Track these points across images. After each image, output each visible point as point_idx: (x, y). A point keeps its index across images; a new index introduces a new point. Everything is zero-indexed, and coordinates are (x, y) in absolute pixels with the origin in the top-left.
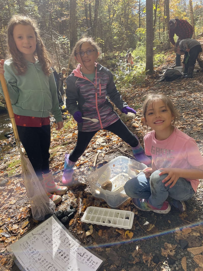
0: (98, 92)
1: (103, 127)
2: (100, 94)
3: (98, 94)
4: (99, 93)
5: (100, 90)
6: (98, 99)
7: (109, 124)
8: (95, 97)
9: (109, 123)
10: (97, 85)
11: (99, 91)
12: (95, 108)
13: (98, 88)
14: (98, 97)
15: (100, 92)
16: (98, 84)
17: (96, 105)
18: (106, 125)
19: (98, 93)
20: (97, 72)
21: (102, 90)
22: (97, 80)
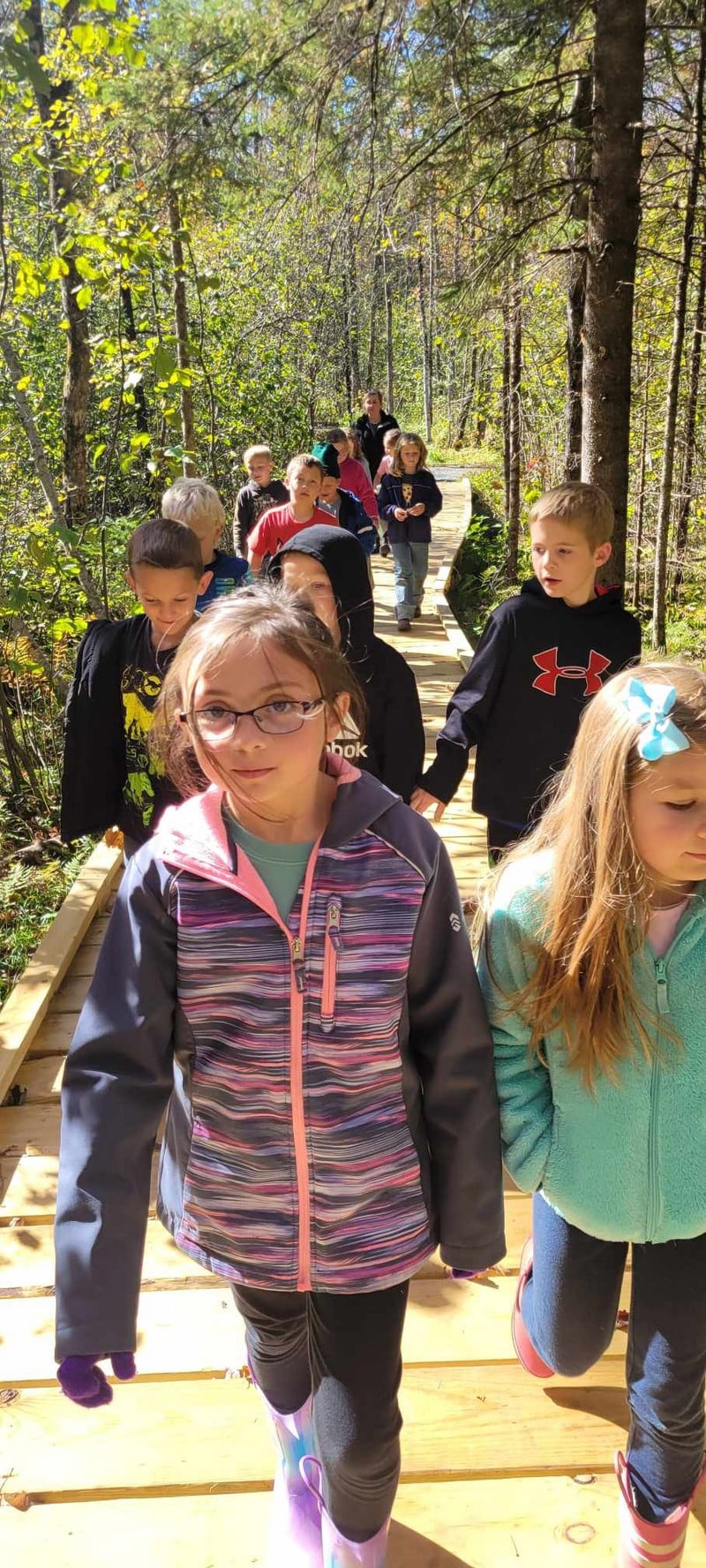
0: (315, 993)
1: (314, 1283)
2: (328, 1007)
3: (312, 1006)
4: (320, 1000)
5: (329, 979)
6: (306, 1037)
7: (363, 1281)
8: (286, 1020)
9: (364, 1274)
10: (310, 940)
11: (320, 983)
12: (278, 1097)
13: (315, 964)
14: (307, 1026)
15: (329, 994)
16: (316, 933)
17: (288, 1083)
18: (339, 1280)
19: (309, 998)
20: (323, 852)
21: (343, 979)
22: (312, 907)
